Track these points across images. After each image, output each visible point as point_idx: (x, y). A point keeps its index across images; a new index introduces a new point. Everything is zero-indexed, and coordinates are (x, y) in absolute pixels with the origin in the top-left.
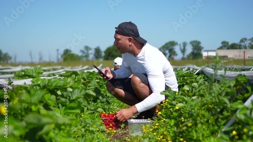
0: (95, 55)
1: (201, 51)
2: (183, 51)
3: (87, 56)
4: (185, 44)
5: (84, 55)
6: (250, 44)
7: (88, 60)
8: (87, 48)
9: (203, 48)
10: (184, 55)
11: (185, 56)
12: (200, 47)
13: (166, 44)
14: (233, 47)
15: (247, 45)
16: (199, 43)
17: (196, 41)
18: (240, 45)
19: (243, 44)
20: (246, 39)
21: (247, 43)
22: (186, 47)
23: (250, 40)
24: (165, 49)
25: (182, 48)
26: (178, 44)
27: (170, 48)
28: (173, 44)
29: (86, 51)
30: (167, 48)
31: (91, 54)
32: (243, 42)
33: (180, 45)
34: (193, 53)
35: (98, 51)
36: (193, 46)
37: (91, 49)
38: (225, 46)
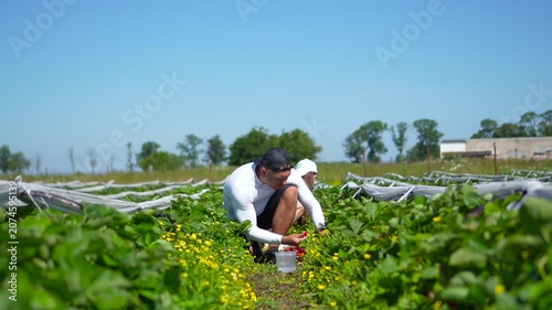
0: (209, 153)
1: (437, 141)
2: (400, 143)
3: (193, 157)
4: (402, 128)
5: (186, 154)
6: (542, 123)
7: (193, 165)
8: (192, 139)
9: (441, 135)
10: (401, 150)
11: (404, 153)
12: (436, 132)
13: (362, 128)
14: (507, 132)
15: (536, 128)
16: (433, 124)
17: (426, 121)
18: (522, 128)
19: (527, 124)
20: (532, 114)
21: (536, 123)
22: (406, 134)
23: (542, 115)
24: (360, 138)
25: (397, 135)
26: (389, 127)
27: (371, 136)
28: (377, 127)
29: (190, 147)
30: (365, 137)
31: (202, 151)
32: (528, 120)
33: (392, 128)
34: (420, 146)
35: (215, 145)
36: (420, 131)
37: (200, 141)
38: (489, 130)
